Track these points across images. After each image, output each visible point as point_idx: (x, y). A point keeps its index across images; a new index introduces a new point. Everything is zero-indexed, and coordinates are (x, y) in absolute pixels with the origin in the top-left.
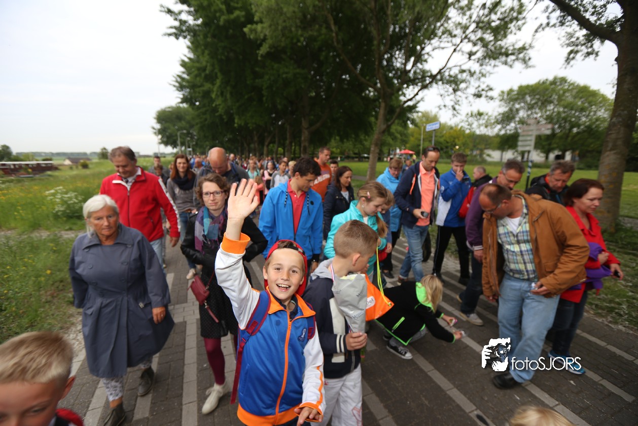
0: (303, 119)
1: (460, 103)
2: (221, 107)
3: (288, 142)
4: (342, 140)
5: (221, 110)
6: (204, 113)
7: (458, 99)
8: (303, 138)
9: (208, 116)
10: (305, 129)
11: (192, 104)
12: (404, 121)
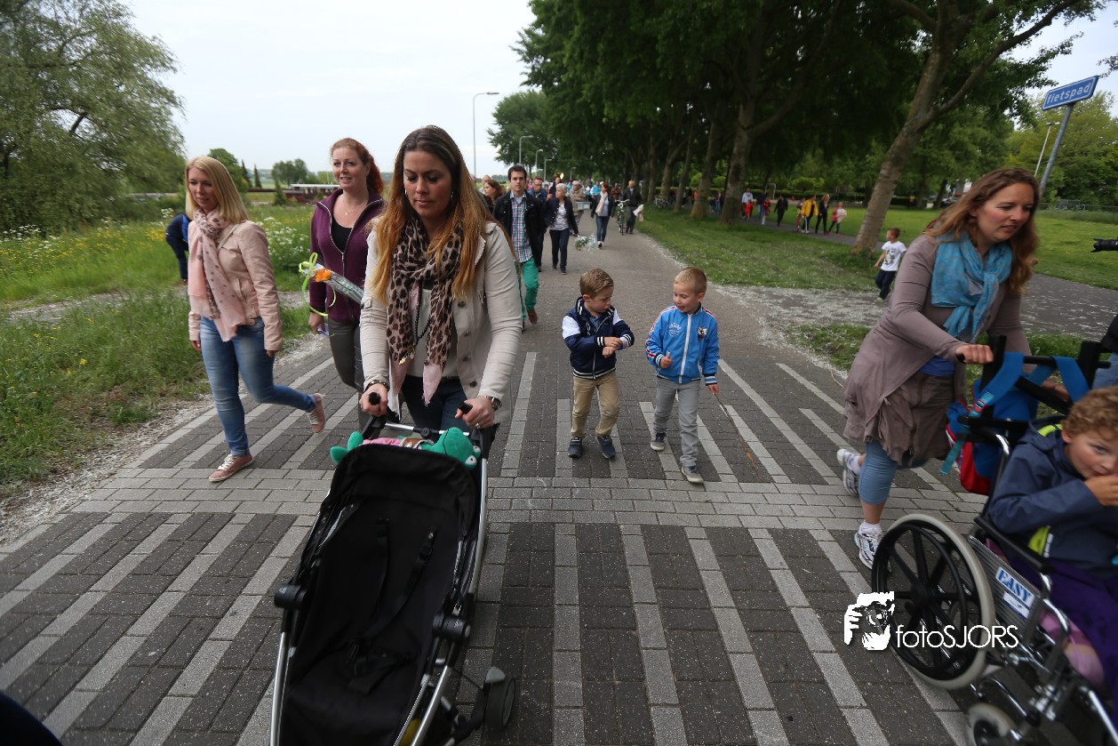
0: (741, 107)
2: (587, 86)
3: (707, 159)
4: (827, 159)
5: (586, 92)
6: (561, 101)
8: (735, 150)
9: (567, 107)
10: (743, 127)
11: (547, 85)
12: (993, 108)
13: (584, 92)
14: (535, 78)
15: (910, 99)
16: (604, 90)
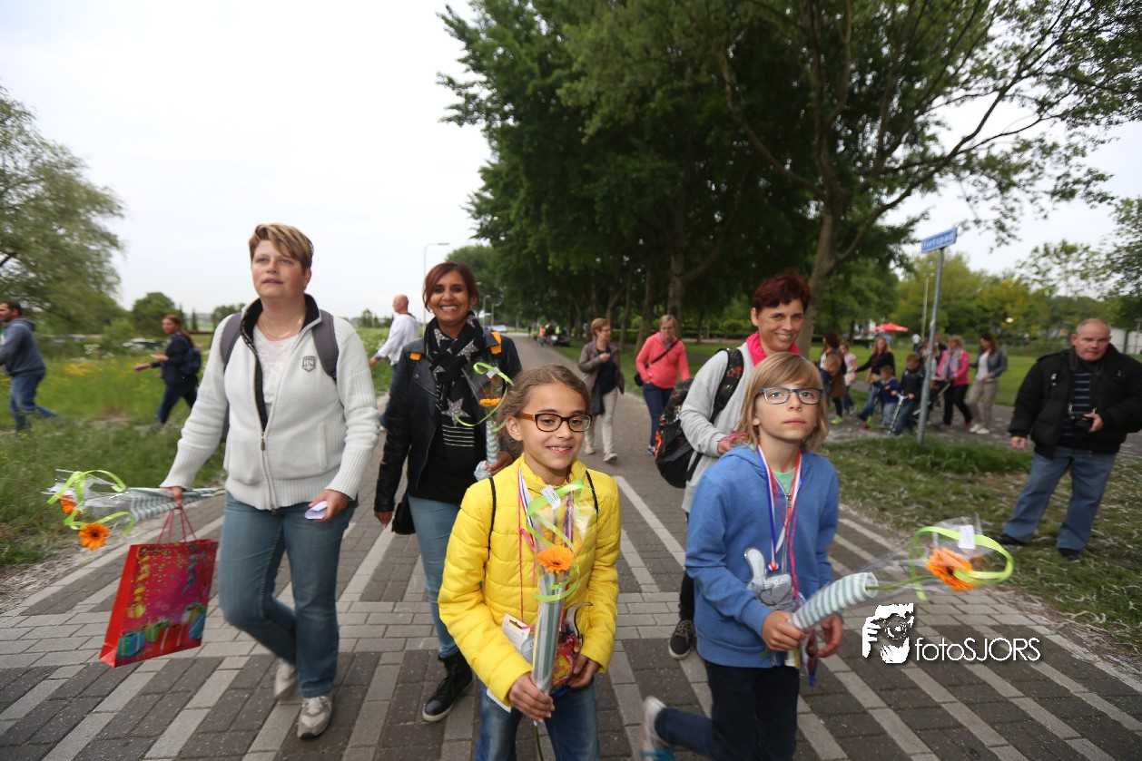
0: (673, 258)
1: (1016, 214)
2: (532, 239)
3: (646, 302)
5: (532, 245)
6: (509, 252)
7: (1009, 206)
8: (671, 294)
9: (513, 258)
10: (676, 275)
11: (495, 239)
12: (881, 261)
13: (530, 244)
14: (483, 233)
15: (814, 252)
16: (549, 243)
